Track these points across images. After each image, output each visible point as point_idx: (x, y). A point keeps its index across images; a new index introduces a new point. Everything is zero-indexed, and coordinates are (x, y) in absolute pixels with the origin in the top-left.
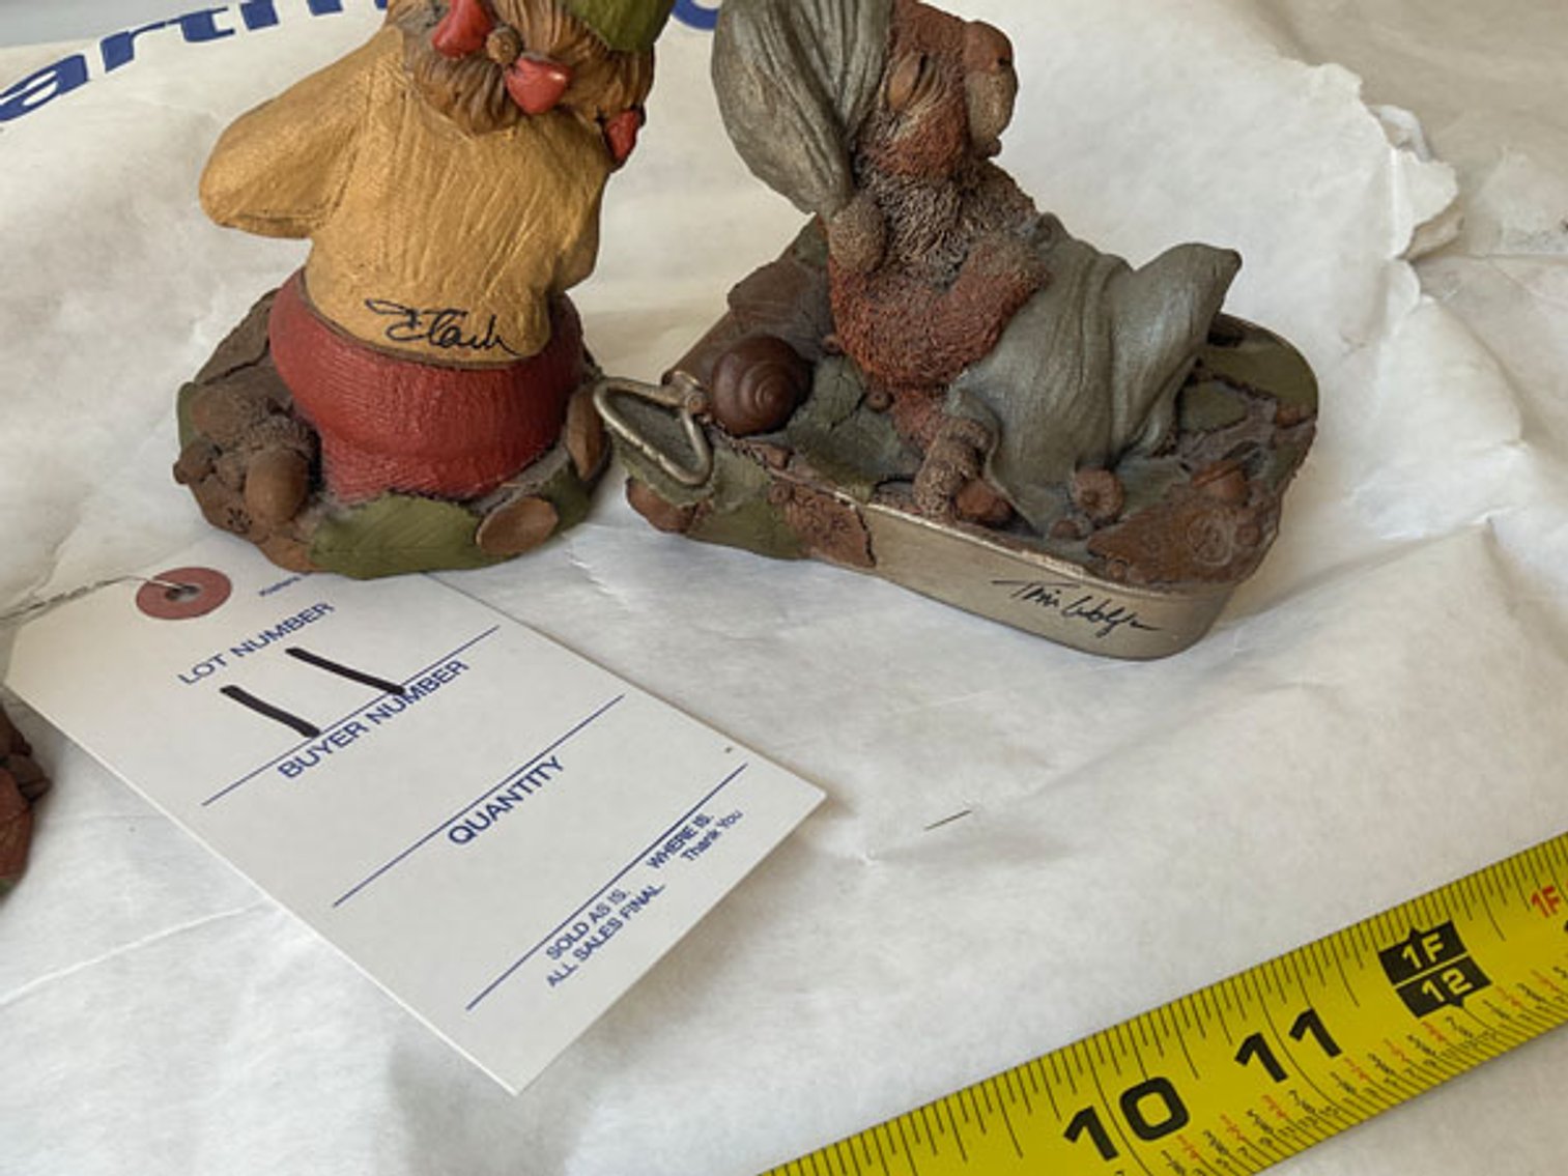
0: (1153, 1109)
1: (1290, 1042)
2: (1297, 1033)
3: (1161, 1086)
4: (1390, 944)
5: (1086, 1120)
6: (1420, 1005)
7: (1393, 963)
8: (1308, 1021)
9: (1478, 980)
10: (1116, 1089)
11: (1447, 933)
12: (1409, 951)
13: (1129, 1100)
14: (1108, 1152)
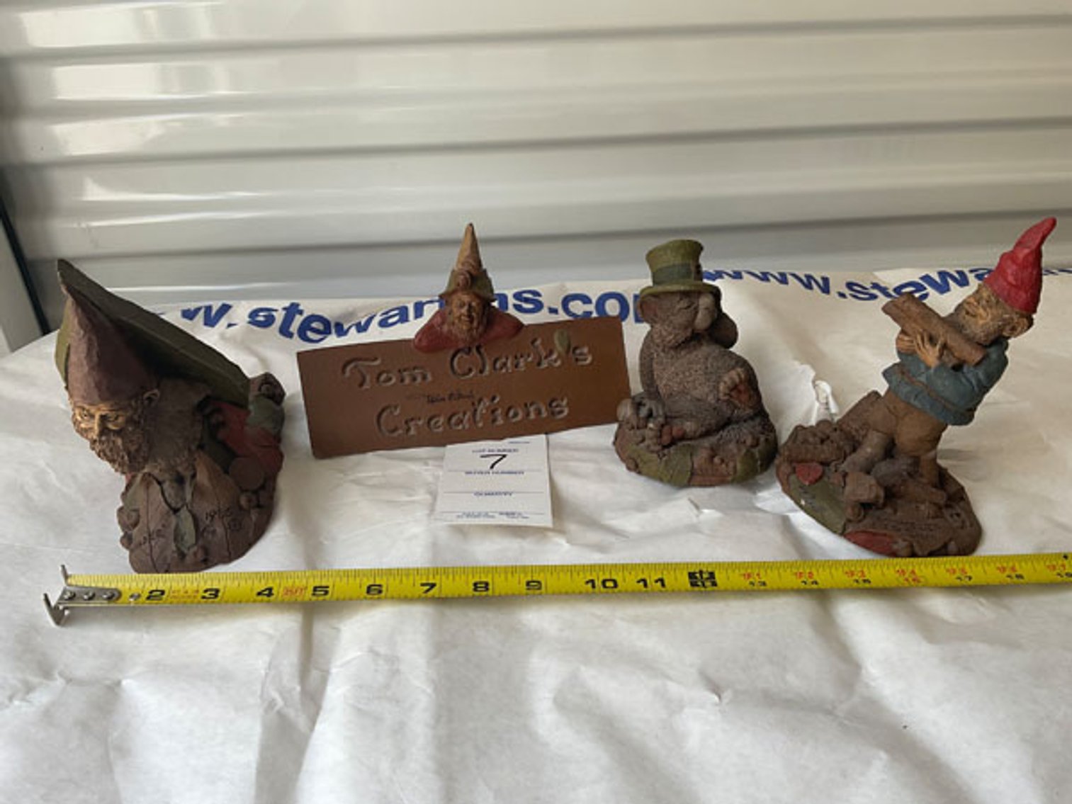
0: (610, 584)
1: (654, 584)
2: (656, 581)
3: (615, 582)
4: (692, 571)
5: (592, 581)
6: (693, 584)
7: (691, 575)
8: (662, 581)
9: (714, 584)
10: (601, 578)
11: (712, 575)
12: (698, 575)
13: (604, 582)
14: (594, 586)
